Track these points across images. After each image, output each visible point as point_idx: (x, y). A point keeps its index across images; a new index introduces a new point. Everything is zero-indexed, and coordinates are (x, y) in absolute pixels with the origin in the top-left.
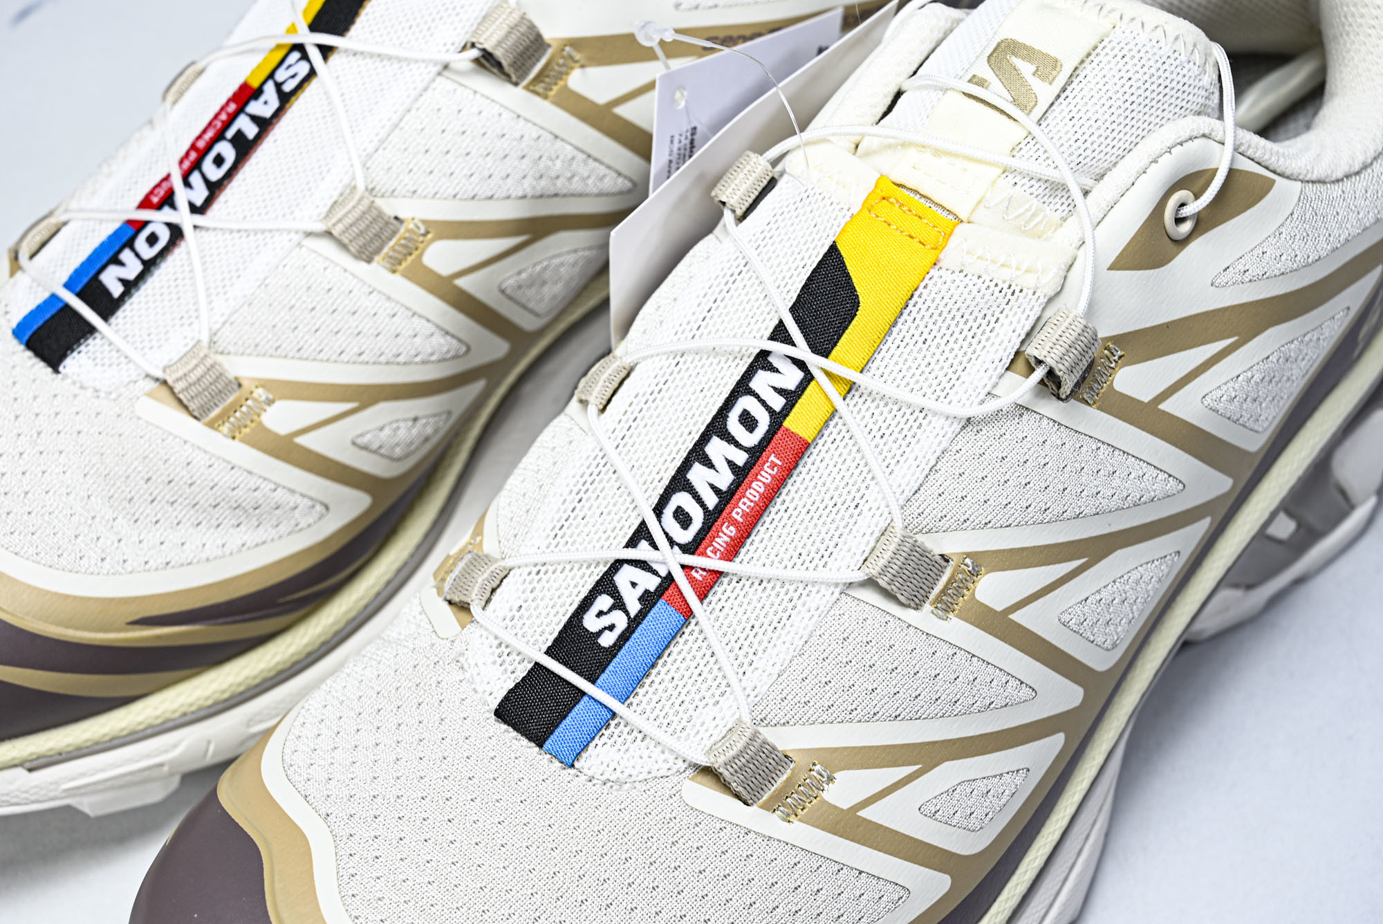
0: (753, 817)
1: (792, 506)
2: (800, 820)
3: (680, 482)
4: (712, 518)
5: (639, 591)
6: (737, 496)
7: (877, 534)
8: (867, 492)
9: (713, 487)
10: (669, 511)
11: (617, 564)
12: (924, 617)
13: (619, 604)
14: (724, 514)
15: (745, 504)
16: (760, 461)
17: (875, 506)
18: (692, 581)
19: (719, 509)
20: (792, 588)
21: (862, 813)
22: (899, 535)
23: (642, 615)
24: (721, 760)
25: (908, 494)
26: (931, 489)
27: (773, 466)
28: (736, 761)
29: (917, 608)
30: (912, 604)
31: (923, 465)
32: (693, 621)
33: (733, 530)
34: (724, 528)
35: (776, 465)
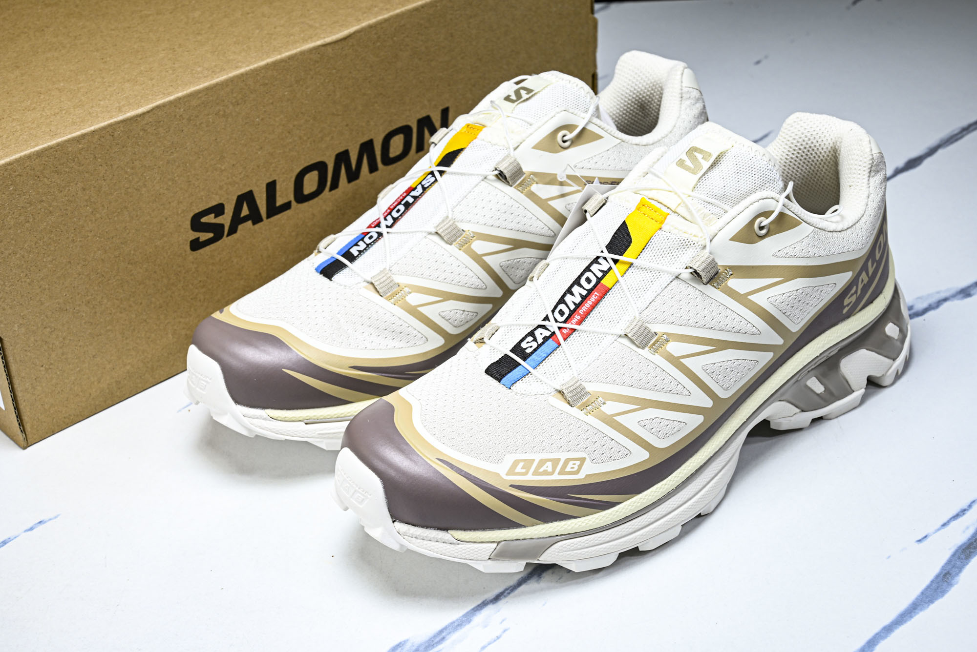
0: (575, 411)
2: (592, 415)
3: (562, 301)
4: (572, 313)
5: (543, 336)
6: (582, 306)
7: (630, 321)
9: (573, 302)
10: (557, 311)
11: (536, 328)
12: (646, 352)
13: (535, 340)
14: (577, 311)
15: (584, 308)
16: (591, 294)
18: (562, 334)
19: (575, 310)
20: (596, 334)
22: (637, 320)
24: (565, 387)
25: (643, 308)
26: (652, 308)
27: (596, 296)
28: (570, 388)
29: (643, 348)
30: (641, 347)
32: (561, 346)
33: (579, 317)
34: (576, 316)
35: (597, 295)
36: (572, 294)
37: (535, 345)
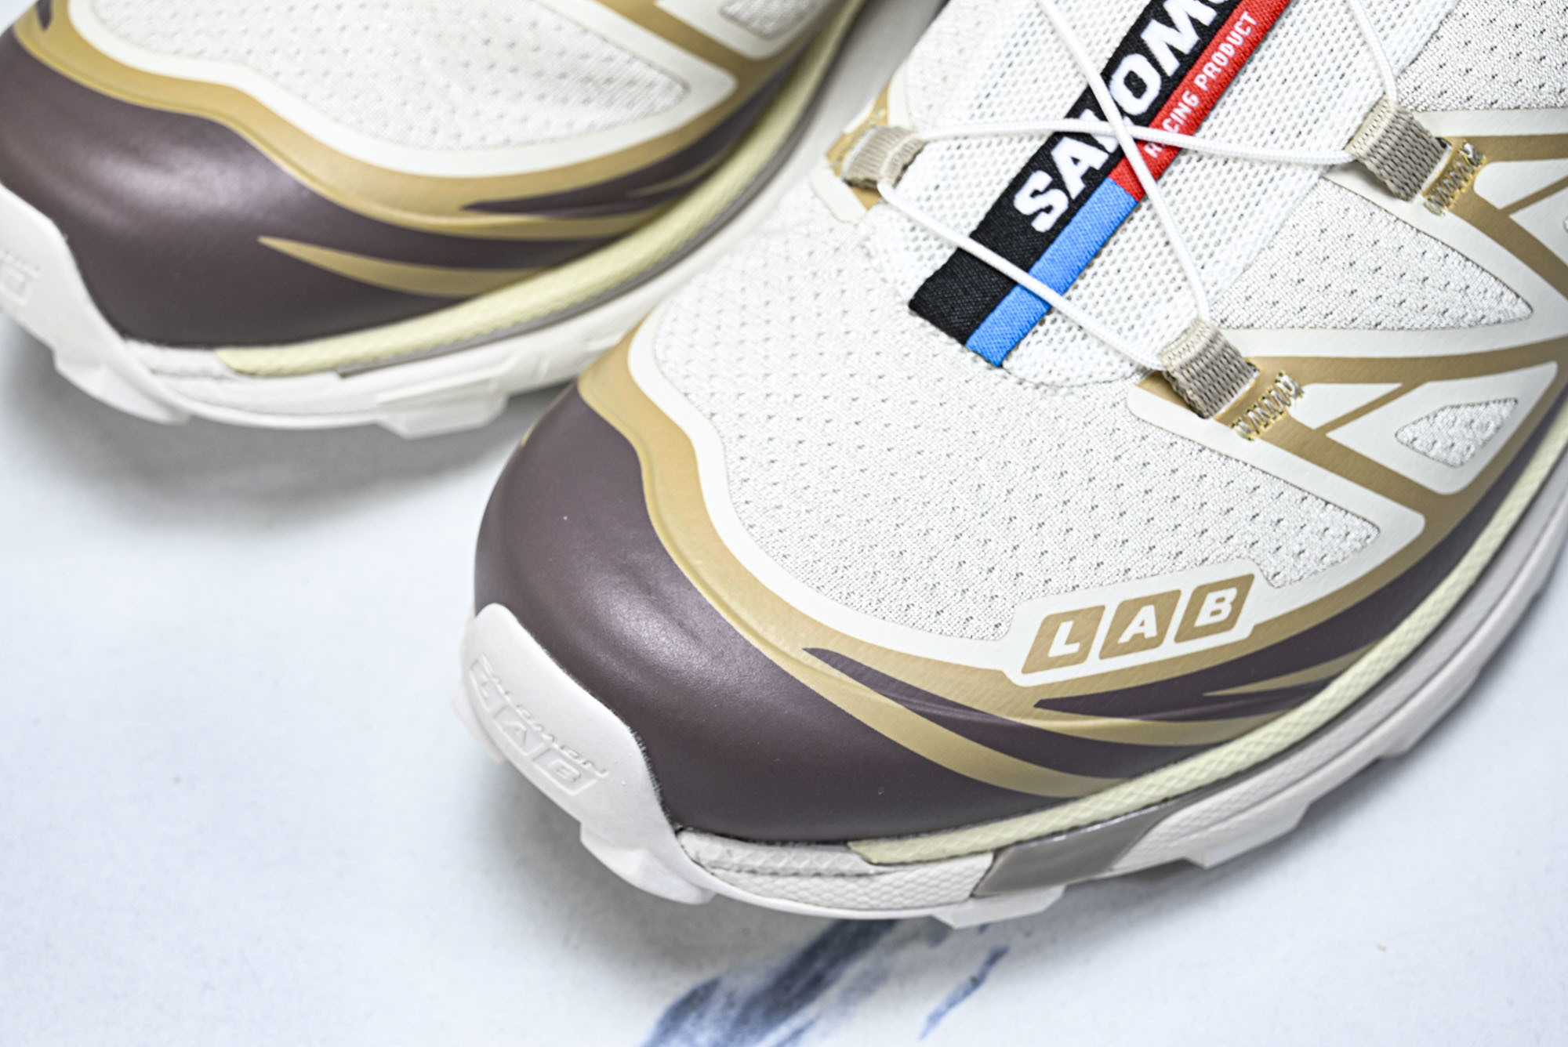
0: (1208, 430)
1: (1265, 75)
2: (1263, 438)
3: (1133, 43)
4: (1171, 86)
5: (1082, 168)
6: (1201, 61)
7: (1365, 110)
8: (1356, 60)
9: (1173, 49)
10: (1119, 77)
11: (1056, 137)
12: (1415, 209)
13: (1058, 183)
14: (1186, 81)
15: (1210, 69)
16: (1231, 20)
17: (1364, 76)
18: (1146, 157)
19: (1179, 76)
20: (1263, 169)
21: (1333, 435)
22: (1393, 110)
23: (1085, 196)
24: (1177, 362)
25: (1404, 62)
26: (1429, 60)
27: (1245, 25)
28: (1194, 365)
29: (1408, 198)
30: (1403, 194)
31: (1423, 30)
32: (1145, 205)
33: (1193, 101)
34: (1185, 97)
35: (1249, 24)
36: (1168, 22)
37: (1059, 202)
